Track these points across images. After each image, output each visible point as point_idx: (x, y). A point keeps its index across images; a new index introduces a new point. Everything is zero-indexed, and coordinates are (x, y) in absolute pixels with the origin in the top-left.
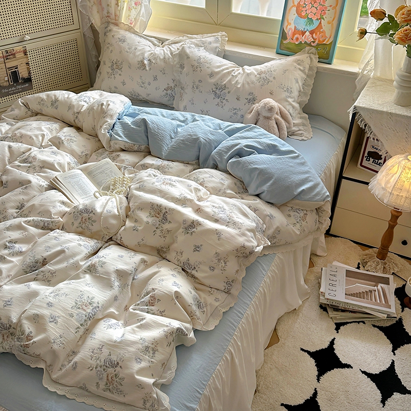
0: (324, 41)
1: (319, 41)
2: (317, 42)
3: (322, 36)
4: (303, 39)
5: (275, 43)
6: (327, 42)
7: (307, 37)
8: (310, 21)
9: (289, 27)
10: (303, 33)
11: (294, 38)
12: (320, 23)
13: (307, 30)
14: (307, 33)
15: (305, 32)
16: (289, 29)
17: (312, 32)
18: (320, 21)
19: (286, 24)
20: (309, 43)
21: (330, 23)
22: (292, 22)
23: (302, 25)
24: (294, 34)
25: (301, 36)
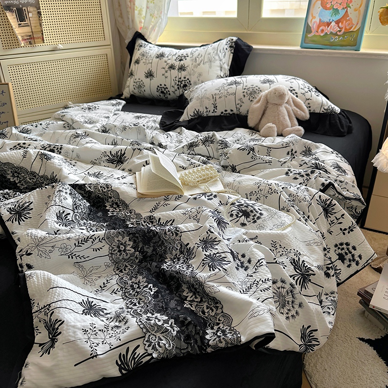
0: (351, 28)
1: (346, 29)
2: (343, 30)
3: (349, 24)
4: (328, 30)
6: (354, 29)
7: (332, 28)
8: (336, 11)
9: (313, 20)
10: (328, 24)
11: (319, 30)
12: (347, 11)
13: (333, 20)
14: (333, 24)
15: (331, 23)
16: (314, 23)
17: (337, 22)
18: (346, 9)
19: (310, 18)
20: (334, 32)
21: (356, 10)
22: (317, 15)
23: (327, 16)
24: (319, 27)
25: (326, 27)
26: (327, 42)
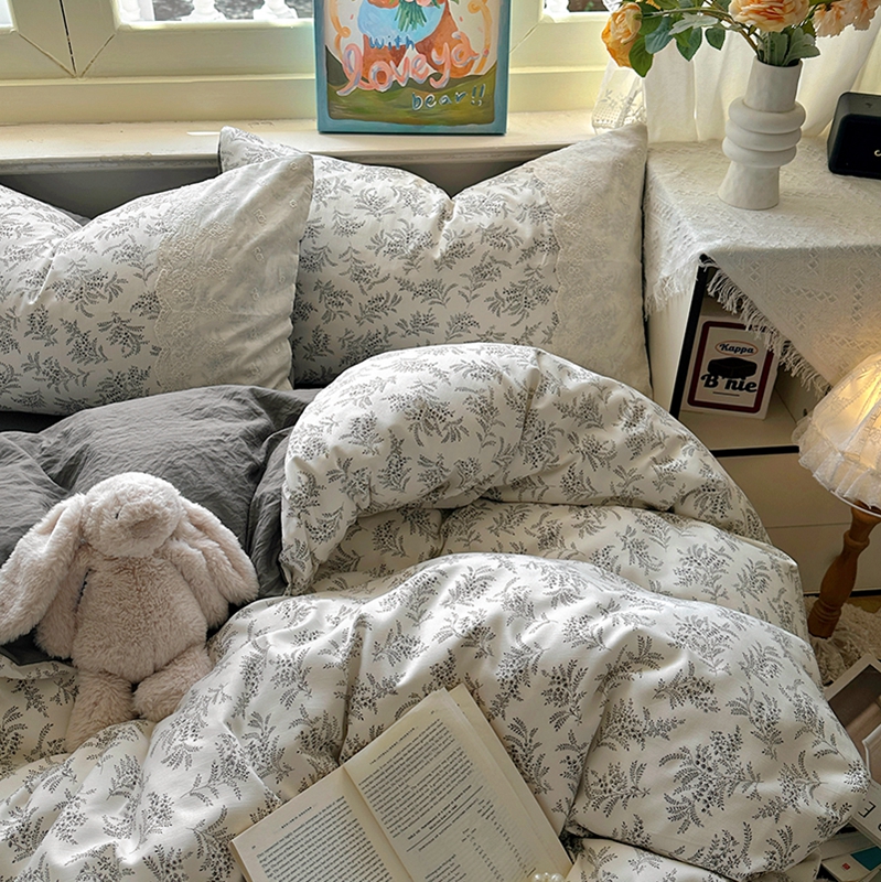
0: (468, 67)
1: (454, 69)
2: (447, 74)
3: (462, 54)
4: (399, 73)
5: (311, 101)
6: (477, 70)
8: (414, 13)
9: (344, 42)
10: (397, 54)
11: (371, 75)
12: (447, 13)
13: (409, 42)
14: (411, 53)
15: (403, 50)
16: (349, 48)
17: (425, 48)
18: (444, 4)
19: (331, 33)
20: (421, 81)
21: (476, 10)
22: (353, 25)
23: (387, 27)
24: (367, 62)
25: (391, 62)
26: (402, 114)
